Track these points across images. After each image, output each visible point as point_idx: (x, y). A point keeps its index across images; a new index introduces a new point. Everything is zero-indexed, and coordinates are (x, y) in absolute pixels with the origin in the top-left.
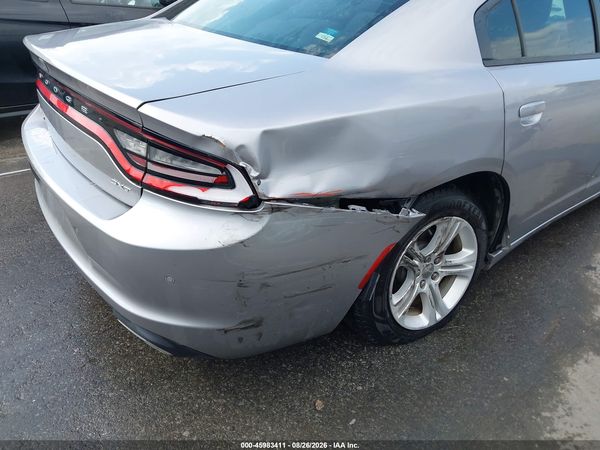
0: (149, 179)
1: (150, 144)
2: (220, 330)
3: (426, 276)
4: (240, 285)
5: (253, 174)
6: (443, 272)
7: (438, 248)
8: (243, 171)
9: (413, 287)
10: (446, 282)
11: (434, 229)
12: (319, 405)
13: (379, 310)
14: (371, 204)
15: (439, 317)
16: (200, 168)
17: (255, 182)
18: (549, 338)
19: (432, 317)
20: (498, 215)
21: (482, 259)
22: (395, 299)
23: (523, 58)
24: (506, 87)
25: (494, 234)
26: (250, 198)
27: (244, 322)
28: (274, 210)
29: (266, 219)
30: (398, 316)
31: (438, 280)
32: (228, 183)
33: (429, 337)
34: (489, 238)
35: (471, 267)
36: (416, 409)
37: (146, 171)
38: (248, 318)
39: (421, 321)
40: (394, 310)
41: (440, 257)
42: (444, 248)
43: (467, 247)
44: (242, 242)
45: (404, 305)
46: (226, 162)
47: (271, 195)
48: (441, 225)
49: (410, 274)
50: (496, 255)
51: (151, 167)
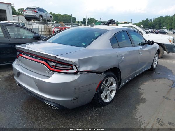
0: (55, 70)
1: (57, 63)
2: (70, 100)
3: (107, 90)
4: (75, 89)
5: (77, 67)
6: (110, 89)
7: (109, 84)
8: (76, 66)
9: (105, 92)
10: (111, 91)
11: (107, 79)
12: (90, 118)
13: (99, 97)
14: (97, 73)
15: (111, 100)
16: (67, 67)
17: (78, 68)
18: (133, 102)
19: (110, 100)
20: (119, 77)
21: (118, 87)
22: (102, 95)
23: (119, 47)
24: (117, 52)
25: (119, 81)
26: (77, 71)
27: (75, 98)
28: (81, 73)
29: (79, 75)
30: (103, 99)
31: (110, 91)
32: (72, 69)
33: (110, 104)
34: (118, 82)
35: (116, 88)
36: (110, 117)
37: (55, 68)
38: (76, 97)
39: (108, 100)
40: (102, 97)
41: (109, 86)
42: (110, 84)
43: (114, 84)
44: (76, 80)
45: (104, 96)
46: (73, 65)
47: (81, 71)
48: (109, 79)
49: (104, 90)
50: (121, 86)
51: (56, 67)
